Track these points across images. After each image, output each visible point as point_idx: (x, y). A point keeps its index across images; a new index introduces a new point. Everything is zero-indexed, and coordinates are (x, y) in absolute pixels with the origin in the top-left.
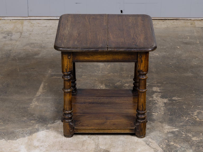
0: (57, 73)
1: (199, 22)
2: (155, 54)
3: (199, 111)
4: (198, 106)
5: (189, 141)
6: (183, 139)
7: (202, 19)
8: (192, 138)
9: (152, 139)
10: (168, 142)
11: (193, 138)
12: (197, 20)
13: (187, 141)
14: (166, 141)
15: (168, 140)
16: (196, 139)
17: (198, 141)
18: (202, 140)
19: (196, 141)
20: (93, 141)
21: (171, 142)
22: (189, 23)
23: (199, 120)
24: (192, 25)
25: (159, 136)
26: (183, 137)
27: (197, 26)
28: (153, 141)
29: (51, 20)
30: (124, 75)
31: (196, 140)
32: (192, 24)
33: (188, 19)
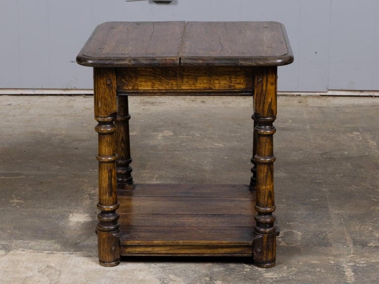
0: (8, 172)
1: (315, 99)
2: (216, 144)
3: (289, 230)
4: (287, 223)
5: (256, 280)
6: (245, 276)
7: (321, 95)
8: (263, 273)
9: (176, 275)
10: (211, 280)
11: (267, 274)
12: (312, 95)
13: (251, 279)
14: (207, 279)
15: (211, 278)
16: (273, 275)
17: (276, 278)
18: (284, 277)
19: (272, 279)
20: (47, 278)
21: (216, 280)
22: (295, 101)
23: (285, 244)
24: (301, 104)
25: (193, 271)
26: (245, 272)
27: (311, 105)
28: (178, 278)
29: (23, 97)
30: (145, 175)
31: (272, 277)
32: (301, 102)
33: (293, 95)
